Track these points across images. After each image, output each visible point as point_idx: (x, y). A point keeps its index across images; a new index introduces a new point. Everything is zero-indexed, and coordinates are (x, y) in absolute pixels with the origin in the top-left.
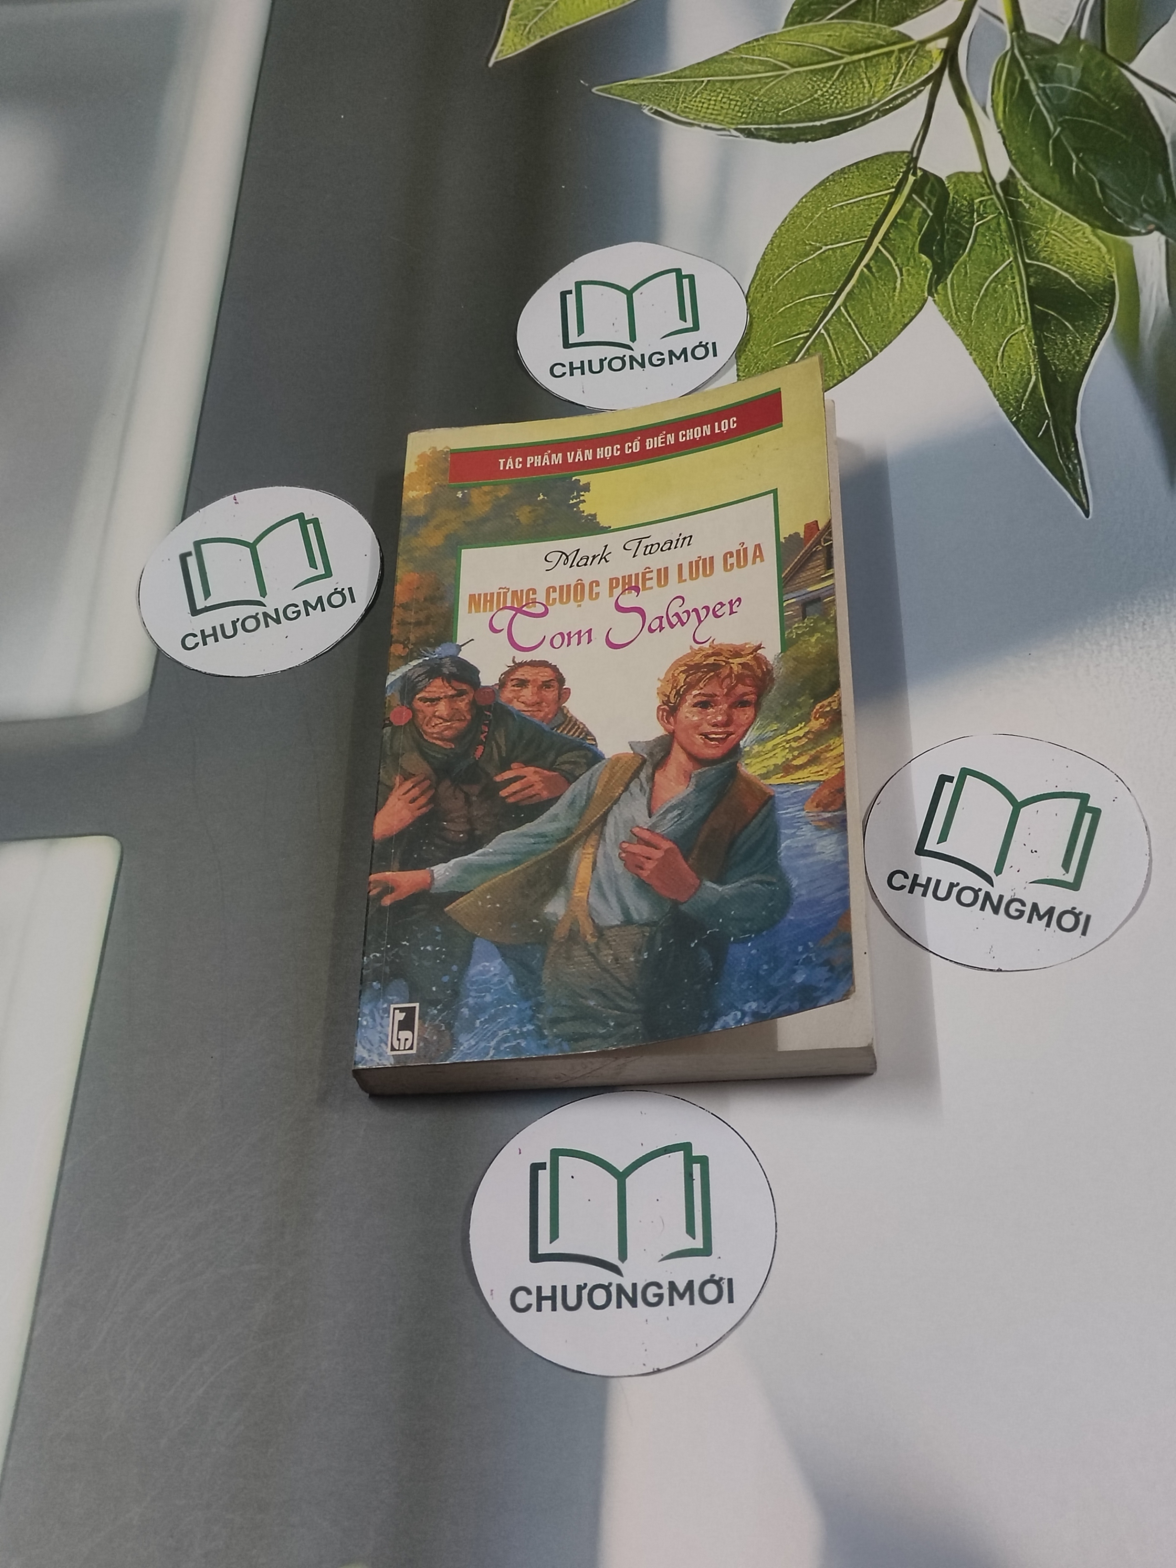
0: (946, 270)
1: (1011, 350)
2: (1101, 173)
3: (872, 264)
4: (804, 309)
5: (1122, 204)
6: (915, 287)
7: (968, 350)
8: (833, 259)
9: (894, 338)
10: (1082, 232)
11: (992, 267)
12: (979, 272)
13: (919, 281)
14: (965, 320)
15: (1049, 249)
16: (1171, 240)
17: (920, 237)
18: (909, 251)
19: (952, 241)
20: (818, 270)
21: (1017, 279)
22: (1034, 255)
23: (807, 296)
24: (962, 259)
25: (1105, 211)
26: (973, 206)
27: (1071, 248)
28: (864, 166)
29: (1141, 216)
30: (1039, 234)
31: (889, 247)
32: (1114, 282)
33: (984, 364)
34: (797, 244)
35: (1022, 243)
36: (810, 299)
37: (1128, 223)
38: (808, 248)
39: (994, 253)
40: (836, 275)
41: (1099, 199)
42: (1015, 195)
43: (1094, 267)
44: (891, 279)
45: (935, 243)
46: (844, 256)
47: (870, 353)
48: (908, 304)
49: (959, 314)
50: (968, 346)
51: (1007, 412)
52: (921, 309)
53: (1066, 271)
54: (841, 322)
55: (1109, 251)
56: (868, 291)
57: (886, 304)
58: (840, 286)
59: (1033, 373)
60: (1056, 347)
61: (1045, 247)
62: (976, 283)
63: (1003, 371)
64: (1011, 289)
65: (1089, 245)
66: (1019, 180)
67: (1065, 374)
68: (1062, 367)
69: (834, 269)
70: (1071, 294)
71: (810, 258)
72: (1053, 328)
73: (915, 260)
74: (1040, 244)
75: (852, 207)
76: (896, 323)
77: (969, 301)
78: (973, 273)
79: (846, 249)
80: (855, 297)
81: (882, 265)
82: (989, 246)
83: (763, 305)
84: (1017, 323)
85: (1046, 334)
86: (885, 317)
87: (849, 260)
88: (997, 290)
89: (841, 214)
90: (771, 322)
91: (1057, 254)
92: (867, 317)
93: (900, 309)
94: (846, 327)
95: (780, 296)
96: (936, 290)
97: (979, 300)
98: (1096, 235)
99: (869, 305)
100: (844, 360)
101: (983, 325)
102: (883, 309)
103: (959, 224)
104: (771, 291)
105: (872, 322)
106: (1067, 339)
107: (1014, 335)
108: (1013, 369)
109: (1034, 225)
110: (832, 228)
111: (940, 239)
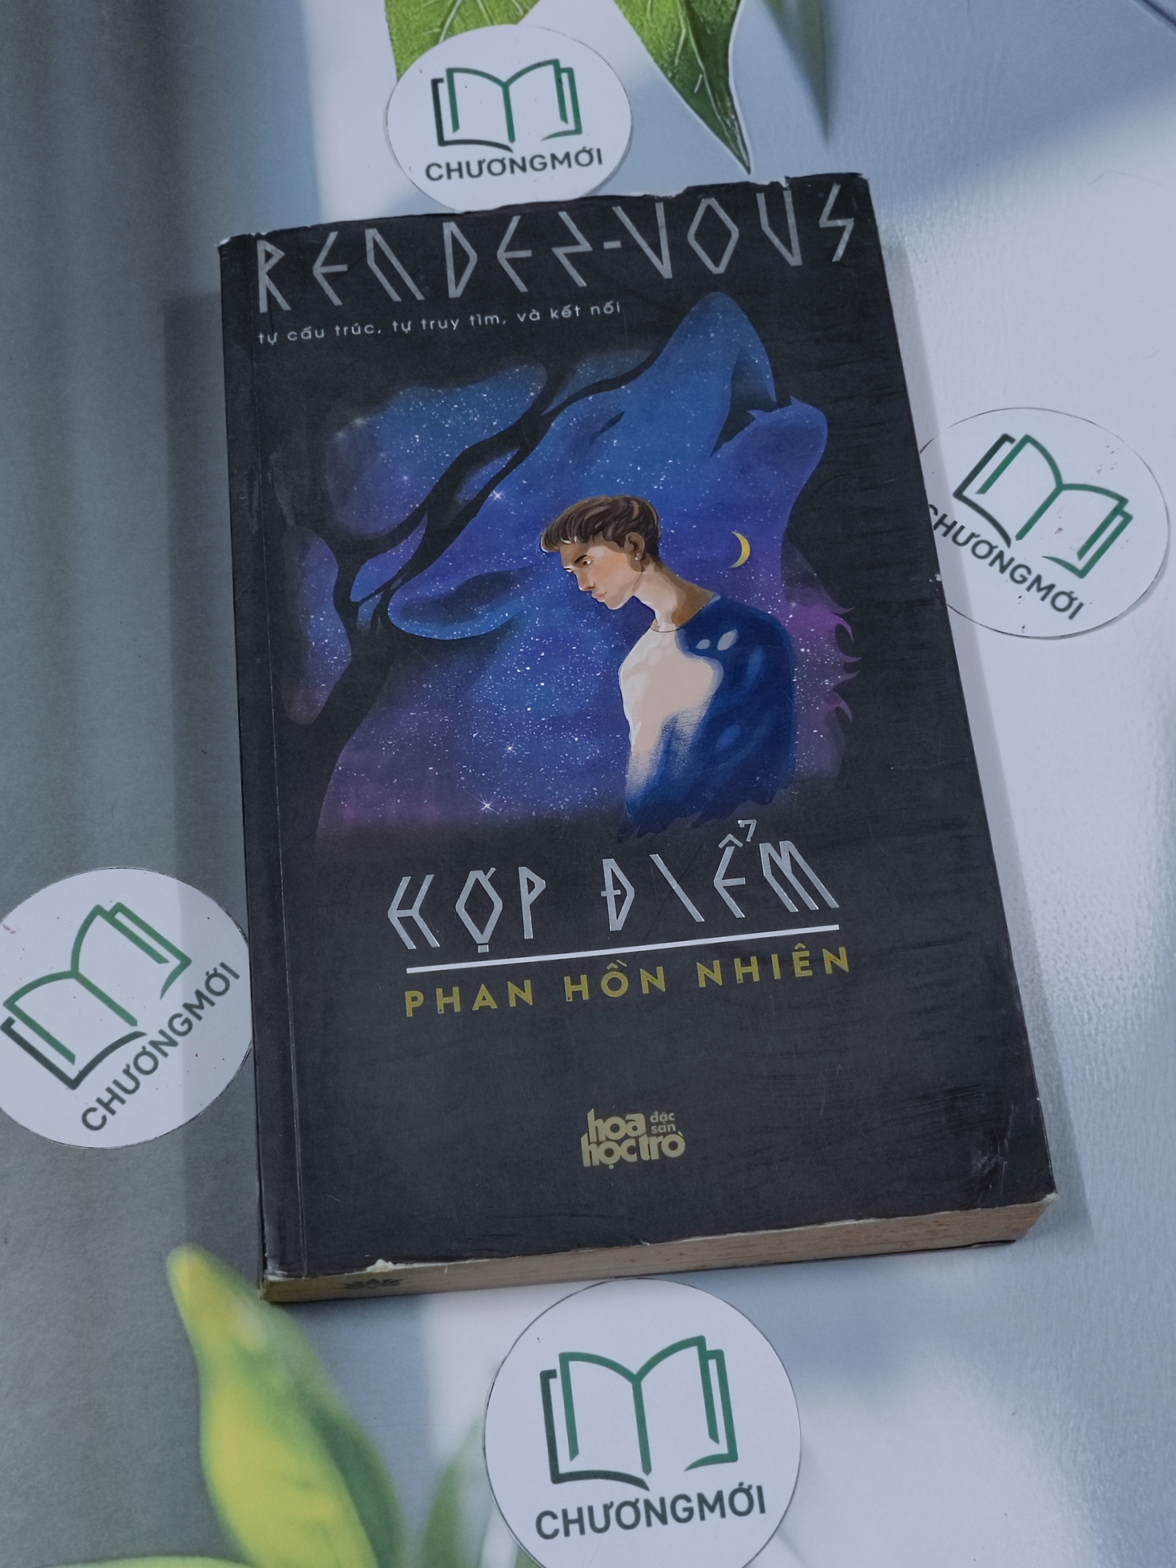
33: (634, 18)
51: (662, 67)
59: (683, 26)
63: (653, 24)
67: (714, 26)
68: (710, 18)
100: (496, 18)
108: (663, 22)
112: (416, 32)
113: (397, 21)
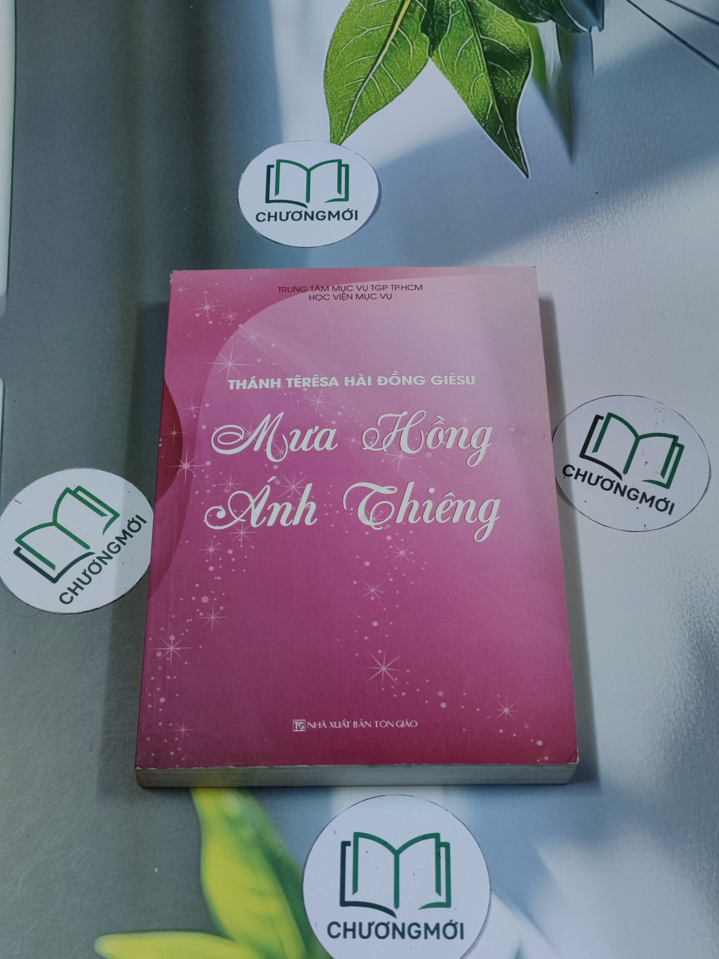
0: (437, 42)
1: (478, 86)
3: (396, 39)
4: (360, 65)
5: (531, 5)
6: (421, 52)
7: (454, 87)
8: (373, 36)
9: (413, 80)
11: (462, 40)
12: (455, 43)
13: (423, 49)
14: (451, 70)
15: (493, 30)
17: (420, 24)
18: (416, 31)
19: (439, 26)
20: (366, 43)
21: (477, 47)
22: (485, 34)
23: (361, 58)
24: (445, 36)
25: (521, 8)
26: (448, 5)
27: (505, 29)
29: (541, 12)
30: (486, 22)
31: (404, 29)
32: (530, 49)
33: (463, 95)
35: (478, 27)
36: (363, 60)
37: (534, 15)
38: (358, 30)
39: (462, 32)
40: (376, 46)
41: (518, 2)
43: (518, 40)
44: (407, 47)
45: (430, 27)
46: (379, 35)
47: (400, 89)
48: (418, 62)
49: (447, 67)
50: (454, 85)
51: (479, 121)
52: (425, 64)
53: (503, 43)
54: (382, 73)
55: (525, 31)
56: (395, 55)
57: (406, 62)
58: (379, 52)
59: (491, 99)
60: (502, 84)
61: (490, 29)
62: (455, 49)
63: (475, 98)
64: (474, 53)
65: (514, 28)
67: (508, 100)
68: (506, 95)
69: (374, 42)
70: (507, 55)
71: (361, 35)
72: (499, 74)
73: (419, 37)
74: (487, 27)
75: (381, 6)
76: (412, 72)
77: (452, 60)
78: (452, 44)
79: (379, 30)
80: (387, 58)
81: (401, 40)
82: (460, 29)
83: (337, 63)
84: (479, 71)
85: (495, 77)
86: (406, 69)
87: (383, 37)
88: (466, 53)
89: (375, 10)
90: (343, 73)
91: (497, 33)
92: (396, 69)
93: (414, 65)
94: (385, 75)
95: (346, 58)
96: (433, 54)
97: (457, 59)
98: (518, 22)
99: (396, 63)
100: (386, 93)
101: (461, 73)
102: (405, 65)
103: (441, 15)
104: (340, 55)
105: (399, 72)
106: (508, 80)
107: (478, 78)
108: (480, 97)
109: (483, 16)
110: (371, 18)
111: (432, 25)
112: (341, 99)
113: (330, 94)
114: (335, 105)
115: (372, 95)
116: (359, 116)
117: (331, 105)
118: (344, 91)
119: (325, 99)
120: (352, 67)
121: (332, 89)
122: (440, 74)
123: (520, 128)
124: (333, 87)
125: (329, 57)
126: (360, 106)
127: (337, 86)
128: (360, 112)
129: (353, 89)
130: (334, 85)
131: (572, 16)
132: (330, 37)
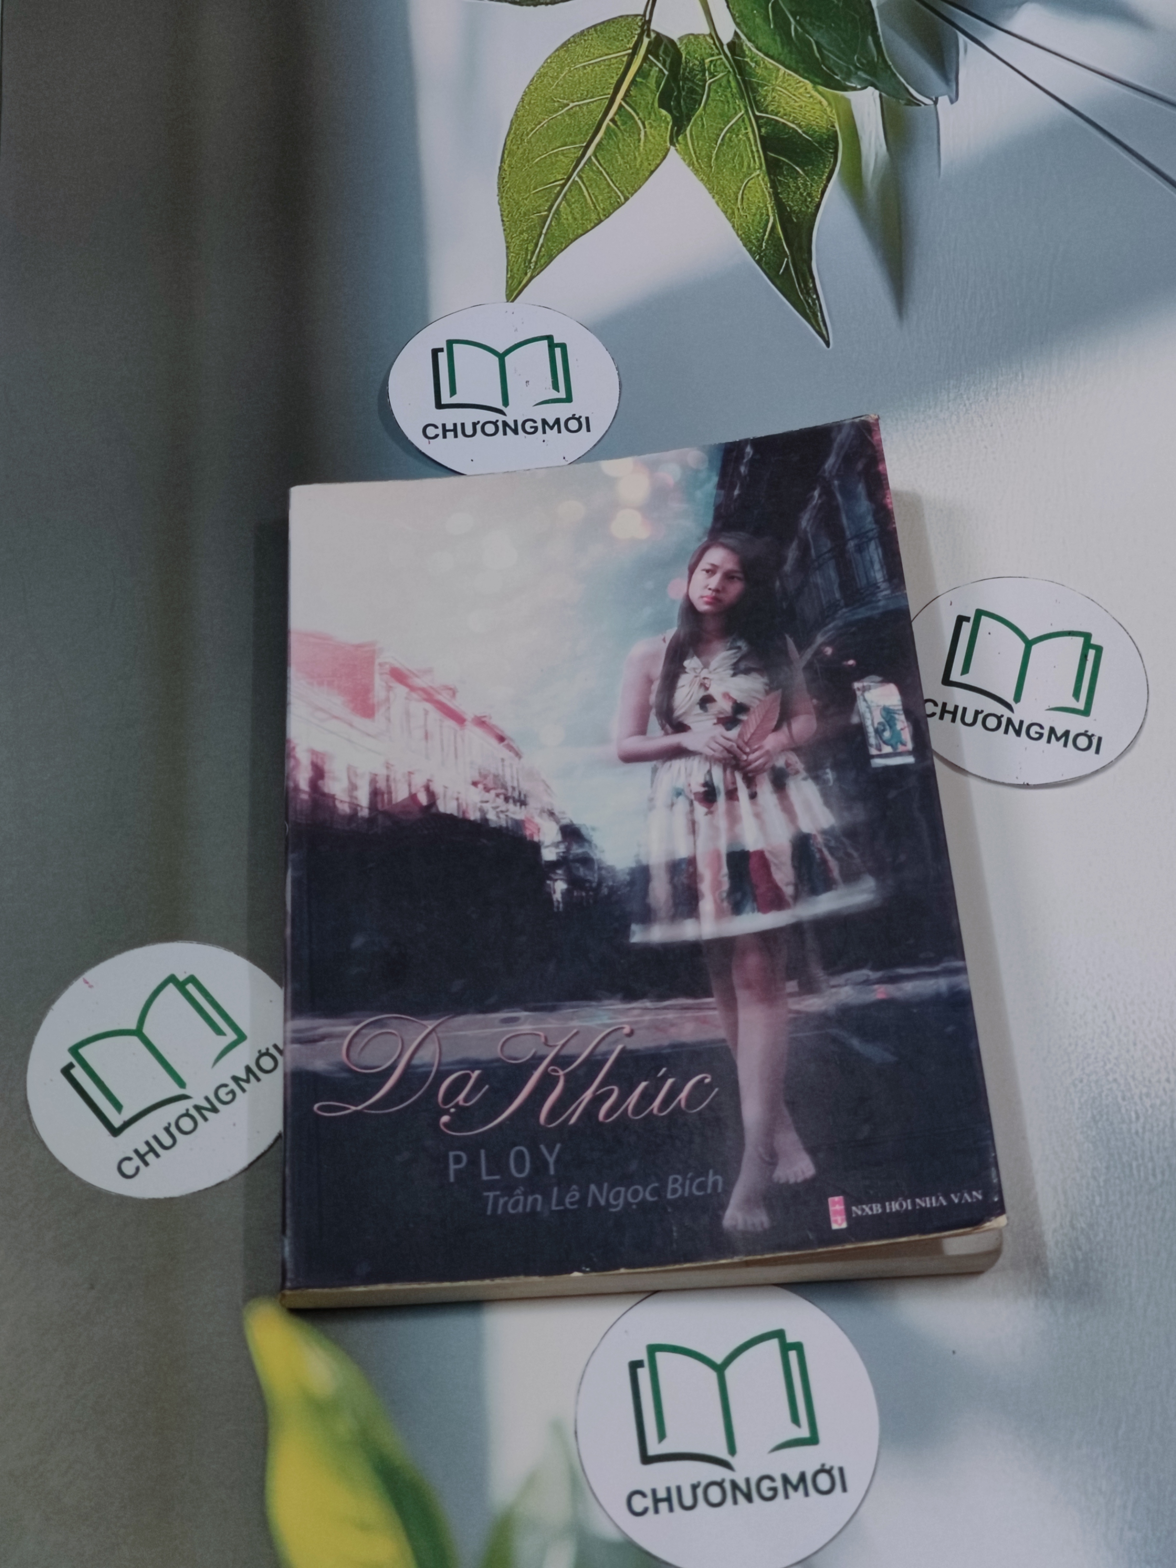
0: (685, 123)
1: (749, 193)
2: (817, 35)
3: (617, 118)
4: (558, 159)
5: (837, 62)
6: (658, 138)
7: (710, 193)
8: (581, 115)
9: (643, 184)
10: (804, 88)
11: (726, 119)
12: (714, 124)
13: (660, 134)
14: (706, 167)
15: (776, 103)
16: (883, 94)
17: (658, 94)
18: (650, 106)
19: (688, 97)
20: (568, 124)
21: (749, 130)
22: (763, 109)
23: (560, 147)
24: (698, 113)
25: (822, 69)
26: (704, 65)
27: (796, 102)
28: (601, 29)
29: (856, 73)
30: (766, 90)
31: (631, 103)
32: (836, 132)
33: (726, 207)
34: (546, 101)
36: (562, 150)
37: (844, 80)
38: (556, 104)
39: (726, 107)
40: (585, 129)
41: (817, 59)
42: (741, 55)
43: (817, 118)
44: (635, 131)
45: (673, 99)
46: (590, 112)
47: (622, 198)
48: (653, 153)
49: (700, 161)
50: (711, 190)
51: (750, 251)
52: (664, 157)
53: (793, 122)
54: (593, 171)
55: (830, 104)
56: (615, 143)
57: (632, 154)
58: (588, 138)
59: (771, 214)
60: (789, 189)
61: (772, 101)
62: (714, 133)
63: (745, 212)
64: (745, 138)
65: (811, 100)
66: (744, 42)
67: (799, 215)
68: (796, 208)
69: (582, 123)
70: (799, 142)
71: (560, 113)
72: (785, 173)
73: (655, 115)
74: (768, 99)
75: (594, 67)
76: (643, 170)
77: (708, 150)
78: (709, 125)
79: (592, 105)
80: (603, 147)
81: (625, 119)
82: (722, 101)
83: (520, 156)
84: (752, 169)
85: (779, 178)
86: (632, 165)
87: (595, 114)
88: (732, 139)
89: (584, 74)
90: (528, 171)
91: (783, 107)
92: (616, 165)
93: (645, 158)
94: (599, 174)
95: (535, 147)
96: (677, 141)
97: (716, 149)
98: (817, 90)
99: (617, 155)
100: (599, 204)
101: (722, 170)
102: (631, 158)
103: (693, 82)
104: (526, 144)
105: (621, 170)
106: (799, 182)
107: (752, 179)
108: (752, 211)
109: (761, 82)
110: (578, 86)
111: (676, 96)
112: (525, 214)
113: (508, 205)
114: (517, 224)
115: (577, 207)
116: (554, 242)
117: (508, 223)
118: (531, 202)
119: (499, 213)
120: (545, 163)
121: (510, 197)
122: (688, 172)
123: (817, 261)
124: (512, 194)
125: (508, 147)
126: (556, 226)
127: (519, 192)
128: (556, 235)
129: (546, 196)
130: (514, 191)
131: (905, 80)
132: (510, 115)
